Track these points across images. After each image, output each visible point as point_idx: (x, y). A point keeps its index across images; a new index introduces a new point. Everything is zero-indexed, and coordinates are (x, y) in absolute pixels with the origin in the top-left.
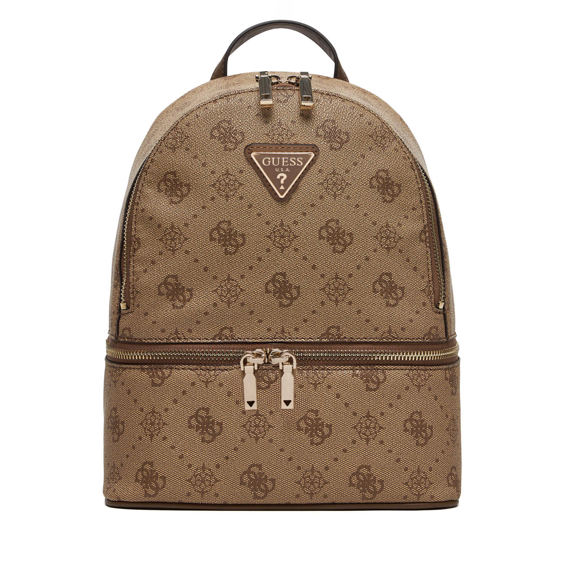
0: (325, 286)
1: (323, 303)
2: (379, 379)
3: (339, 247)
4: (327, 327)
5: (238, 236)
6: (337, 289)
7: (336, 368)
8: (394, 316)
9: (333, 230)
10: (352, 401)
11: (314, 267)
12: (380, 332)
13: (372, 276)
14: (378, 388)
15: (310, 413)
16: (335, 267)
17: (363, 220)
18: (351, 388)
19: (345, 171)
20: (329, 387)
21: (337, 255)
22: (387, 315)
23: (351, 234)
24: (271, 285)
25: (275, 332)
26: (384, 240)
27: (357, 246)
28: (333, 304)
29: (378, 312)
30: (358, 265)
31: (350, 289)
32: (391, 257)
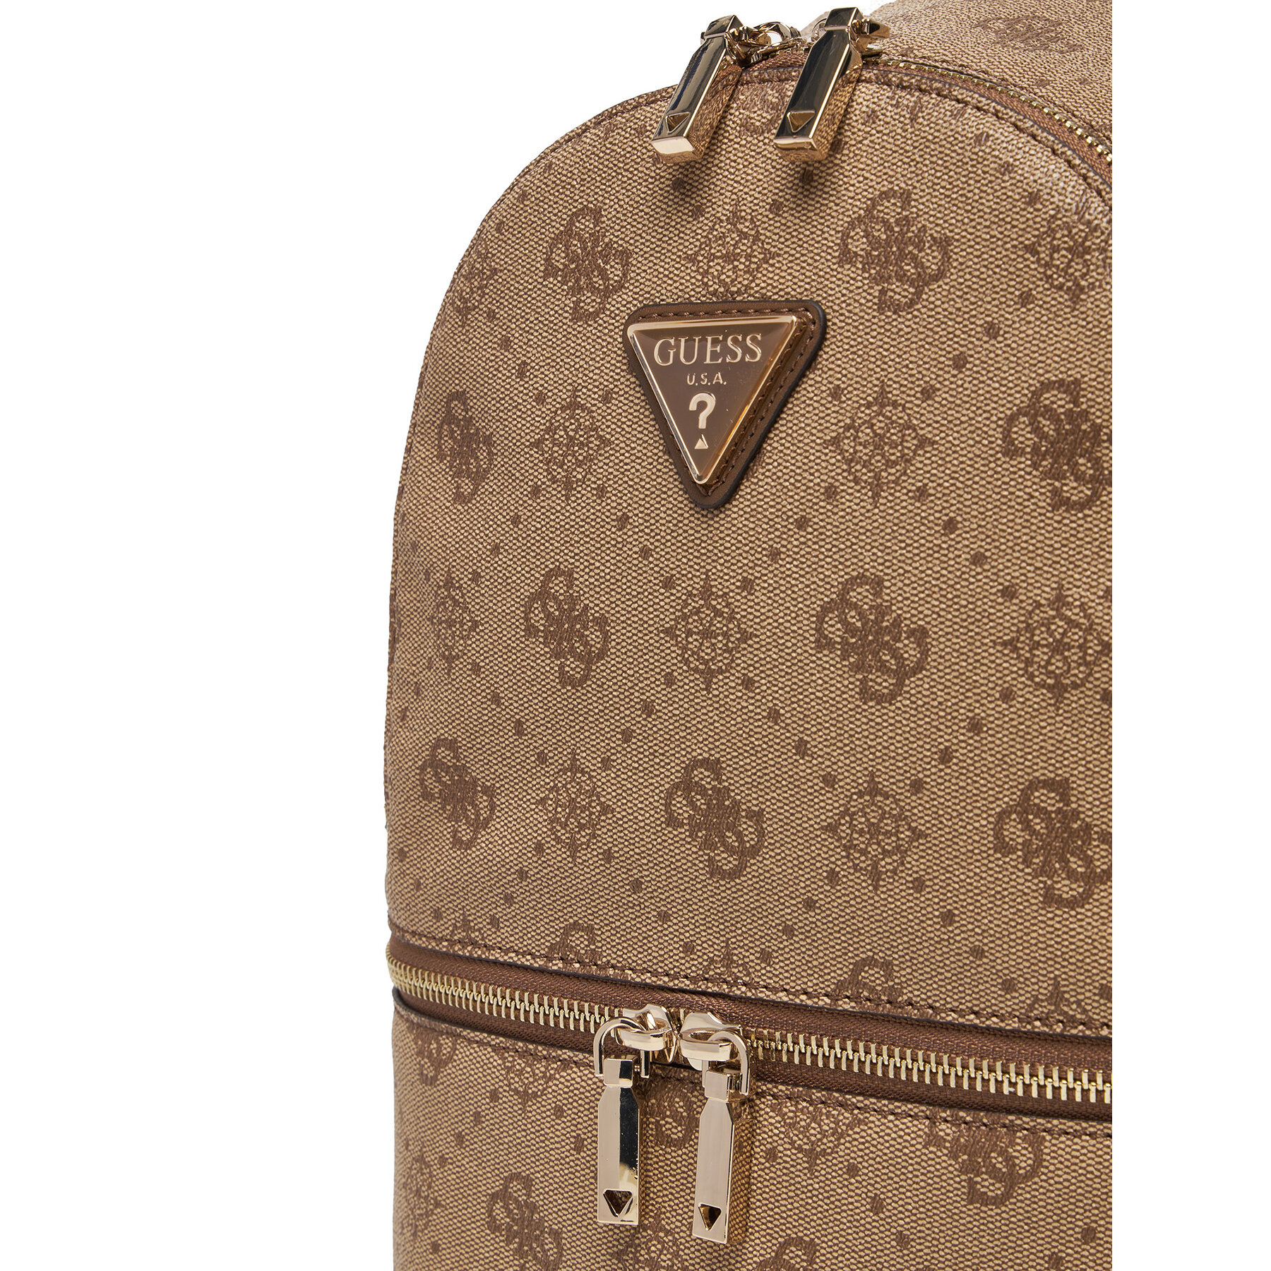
0: (836, 818)
1: (833, 877)
2: (1014, 1165)
3: (879, 680)
4: (852, 961)
5: (591, 624)
6: (874, 830)
7: (879, 1105)
8: (1071, 943)
9: (862, 615)
10: (920, 1231)
11: (801, 748)
12: (1022, 998)
13: (993, 789)
14: (1007, 1196)
15: (793, 1249)
16: (867, 753)
17: (966, 580)
18: (917, 1183)
19: (922, 393)
20: (852, 1170)
21: (873, 710)
22: (1044, 936)
23: (924, 632)
24: (679, 799)
25: (705, 957)
26: (1041, 655)
27: (941, 677)
28: (866, 883)
29: (1013, 924)
30: (942, 747)
31: (917, 835)
32: (1069, 722)
